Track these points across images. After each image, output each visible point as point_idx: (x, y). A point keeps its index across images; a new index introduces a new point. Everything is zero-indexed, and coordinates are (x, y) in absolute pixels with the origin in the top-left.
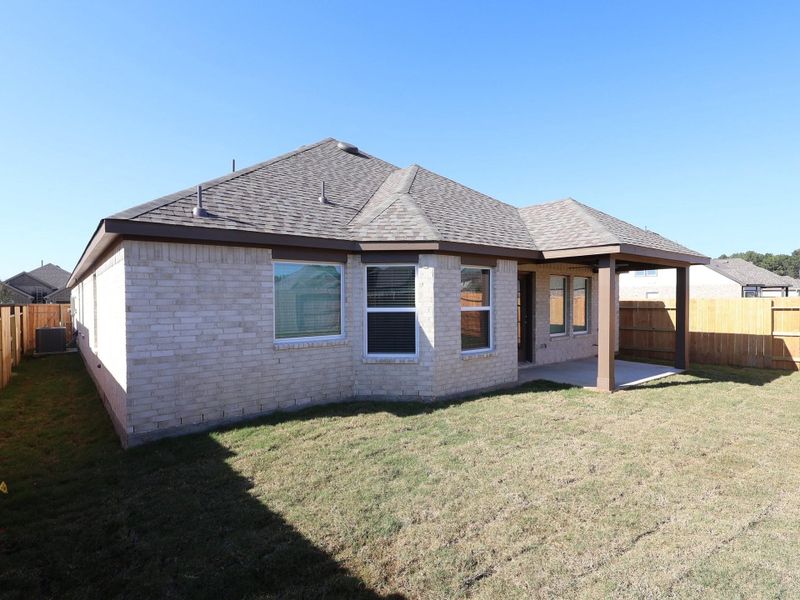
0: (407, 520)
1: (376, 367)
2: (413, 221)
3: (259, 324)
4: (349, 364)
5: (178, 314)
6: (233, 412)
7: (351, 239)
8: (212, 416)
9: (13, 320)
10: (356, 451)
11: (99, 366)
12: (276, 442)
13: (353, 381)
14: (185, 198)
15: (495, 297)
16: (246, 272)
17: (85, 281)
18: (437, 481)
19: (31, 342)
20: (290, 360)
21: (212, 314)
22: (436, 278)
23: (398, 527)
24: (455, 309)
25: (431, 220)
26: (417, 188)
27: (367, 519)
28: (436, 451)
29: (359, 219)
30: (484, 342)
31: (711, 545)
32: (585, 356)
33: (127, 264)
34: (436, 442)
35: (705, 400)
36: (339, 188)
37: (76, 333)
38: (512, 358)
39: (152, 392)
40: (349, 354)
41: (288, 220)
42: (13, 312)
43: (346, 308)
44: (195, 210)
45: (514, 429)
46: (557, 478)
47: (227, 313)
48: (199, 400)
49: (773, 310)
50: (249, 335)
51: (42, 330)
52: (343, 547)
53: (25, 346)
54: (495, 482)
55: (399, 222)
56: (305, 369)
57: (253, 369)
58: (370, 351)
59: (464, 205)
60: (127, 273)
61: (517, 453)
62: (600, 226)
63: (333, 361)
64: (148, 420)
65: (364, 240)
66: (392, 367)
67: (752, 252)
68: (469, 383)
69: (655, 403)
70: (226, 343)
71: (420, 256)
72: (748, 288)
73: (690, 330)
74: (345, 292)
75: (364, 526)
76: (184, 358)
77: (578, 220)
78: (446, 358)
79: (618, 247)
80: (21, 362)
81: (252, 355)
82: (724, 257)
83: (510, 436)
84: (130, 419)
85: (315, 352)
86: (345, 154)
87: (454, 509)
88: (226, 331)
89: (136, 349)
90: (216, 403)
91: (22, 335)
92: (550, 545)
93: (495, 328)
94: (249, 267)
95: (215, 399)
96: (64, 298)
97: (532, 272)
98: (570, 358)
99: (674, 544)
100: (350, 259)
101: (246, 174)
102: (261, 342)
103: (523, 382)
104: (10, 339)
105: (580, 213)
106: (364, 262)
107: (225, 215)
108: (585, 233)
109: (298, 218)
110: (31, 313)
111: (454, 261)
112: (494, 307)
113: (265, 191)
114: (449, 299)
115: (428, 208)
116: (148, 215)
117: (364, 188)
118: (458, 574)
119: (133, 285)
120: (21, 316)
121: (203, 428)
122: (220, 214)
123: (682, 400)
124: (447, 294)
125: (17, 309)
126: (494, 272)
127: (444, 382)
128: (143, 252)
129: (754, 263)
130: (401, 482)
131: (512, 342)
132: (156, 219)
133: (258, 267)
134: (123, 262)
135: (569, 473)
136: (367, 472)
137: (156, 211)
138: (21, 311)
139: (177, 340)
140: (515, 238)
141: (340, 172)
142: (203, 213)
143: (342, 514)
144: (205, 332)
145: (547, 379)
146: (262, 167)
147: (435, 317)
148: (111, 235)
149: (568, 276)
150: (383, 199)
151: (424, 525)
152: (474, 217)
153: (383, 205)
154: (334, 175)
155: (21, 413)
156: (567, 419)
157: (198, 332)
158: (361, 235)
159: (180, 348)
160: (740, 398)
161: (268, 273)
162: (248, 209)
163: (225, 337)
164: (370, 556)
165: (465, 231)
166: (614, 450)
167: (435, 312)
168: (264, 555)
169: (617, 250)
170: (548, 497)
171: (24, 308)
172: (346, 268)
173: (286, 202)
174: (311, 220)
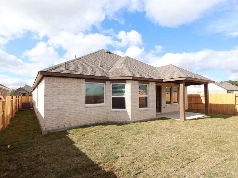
0: (120, 156)
1: (114, 113)
2: (125, 71)
3: (81, 100)
4: (107, 112)
5: (59, 97)
6: (73, 125)
7: (107, 76)
8: (67, 126)
9: (16, 100)
10: (107, 136)
11: (38, 112)
12: (85, 133)
13: (108, 117)
14: (61, 66)
15: (149, 93)
16: (77, 85)
17: (36, 89)
18: (130, 145)
19: (21, 106)
20: (89, 110)
21: (67, 97)
22: (131, 87)
23: (117, 158)
24: (137, 96)
25: (130, 71)
26: (126, 62)
27: (108, 155)
28: (130, 137)
29: (110, 71)
30: (146, 106)
31: (212, 166)
32: (177, 111)
33: (45, 83)
34: (131, 134)
35: (214, 123)
36: (105, 63)
37: (33, 104)
38: (154, 111)
39: (51, 118)
40: (106, 109)
41: (89, 71)
42: (16, 98)
43: (105, 96)
44: (64, 69)
45: (154, 131)
46: (166, 145)
47: (72, 97)
48: (63, 121)
49: (235, 97)
50: (78, 103)
51: (24, 103)
52: (101, 163)
53: (19, 107)
54: (147, 146)
55: (121, 71)
56: (93, 113)
57: (79, 113)
58: (112, 108)
59: (140, 67)
60: (45, 85)
61: (154, 138)
62: (180, 72)
63: (102, 111)
64: (49, 127)
65: (111, 76)
66: (119, 113)
67: (231, 81)
68: (141, 118)
69: (198, 124)
70: (71, 105)
71: (127, 81)
72: (229, 91)
73: (209, 103)
74: (106, 91)
75: (107, 157)
76: (59, 109)
77: (174, 70)
78: (134, 110)
79: (185, 78)
80: (18, 111)
81: (79, 109)
82: (222, 82)
83: (153, 133)
84: (44, 126)
85: (97, 108)
86: (107, 53)
87: (134, 153)
88: (72, 102)
89: (47, 106)
90: (68, 122)
91: (19, 104)
92: (162, 164)
93: (149, 102)
94: (78, 84)
95: (68, 121)
96: (30, 94)
97: (160, 86)
98: (172, 111)
99: (200, 165)
100: (107, 82)
101: (79, 59)
102: (81, 105)
103: (158, 118)
104: (15, 105)
105: (174, 68)
106: (111, 83)
107: (72, 70)
108: (176, 74)
109: (92, 71)
110: (21, 98)
111: (137, 82)
112: (149, 95)
113: (84, 63)
114: (135, 93)
115: (129, 68)
116: (51, 70)
117: (112, 63)
118: (133, 171)
119: (47, 89)
120: (19, 99)
121: (65, 129)
122: (70, 70)
123: (206, 123)
124: (135, 92)
125: (18, 97)
126: (149, 86)
127: (134, 117)
128: (50, 80)
129: (231, 84)
130: (119, 145)
131: (154, 106)
132: (53, 71)
133: (81, 84)
134: (44, 83)
135: (169, 144)
136: (110, 142)
137: (54, 69)
138: (19, 98)
139: (58, 104)
140: (155, 76)
141: (105, 58)
142: (66, 69)
143: (101, 154)
144: (66, 102)
145: (165, 117)
146: (83, 57)
147: (131, 98)
148: (42, 75)
149: (172, 87)
150: (117, 65)
151: (125, 158)
152: (143, 70)
153: (117, 67)
154: (104, 59)
155: (16, 125)
156: (170, 128)
157: (64, 102)
158: (110, 75)
159: (59, 106)
160: (225, 123)
161: (84, 86)
162: (79, 68)
163: (72, 104)
164: (108, 166)
165: (140, 74)
166: (184, 137)
167: (131, 97)
168: (78, 164)
169: (185, 79)
170: (163, 150)
171: (20, 97)
172: (106, 84)
173: (89, 66)
174: (96, 71)
